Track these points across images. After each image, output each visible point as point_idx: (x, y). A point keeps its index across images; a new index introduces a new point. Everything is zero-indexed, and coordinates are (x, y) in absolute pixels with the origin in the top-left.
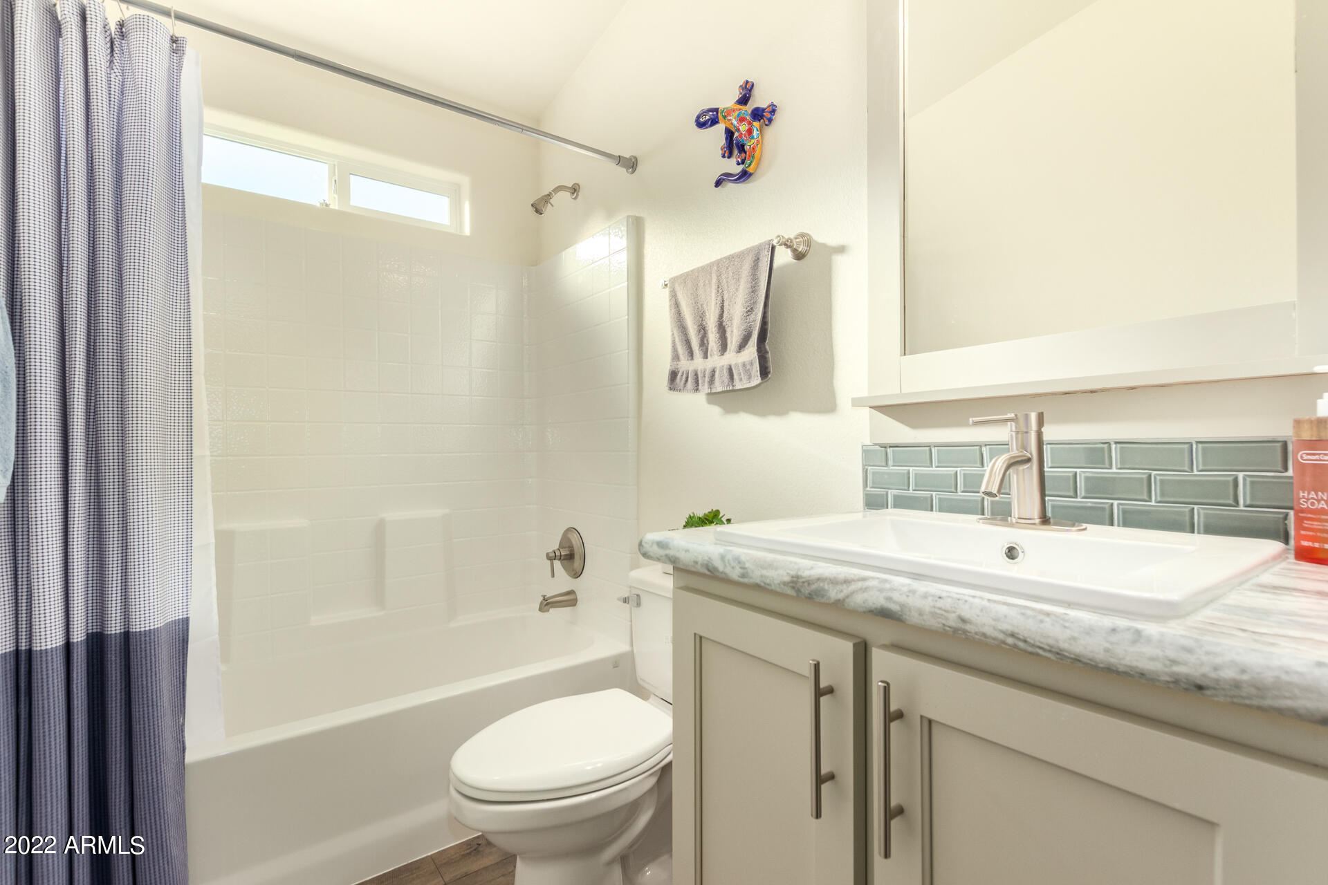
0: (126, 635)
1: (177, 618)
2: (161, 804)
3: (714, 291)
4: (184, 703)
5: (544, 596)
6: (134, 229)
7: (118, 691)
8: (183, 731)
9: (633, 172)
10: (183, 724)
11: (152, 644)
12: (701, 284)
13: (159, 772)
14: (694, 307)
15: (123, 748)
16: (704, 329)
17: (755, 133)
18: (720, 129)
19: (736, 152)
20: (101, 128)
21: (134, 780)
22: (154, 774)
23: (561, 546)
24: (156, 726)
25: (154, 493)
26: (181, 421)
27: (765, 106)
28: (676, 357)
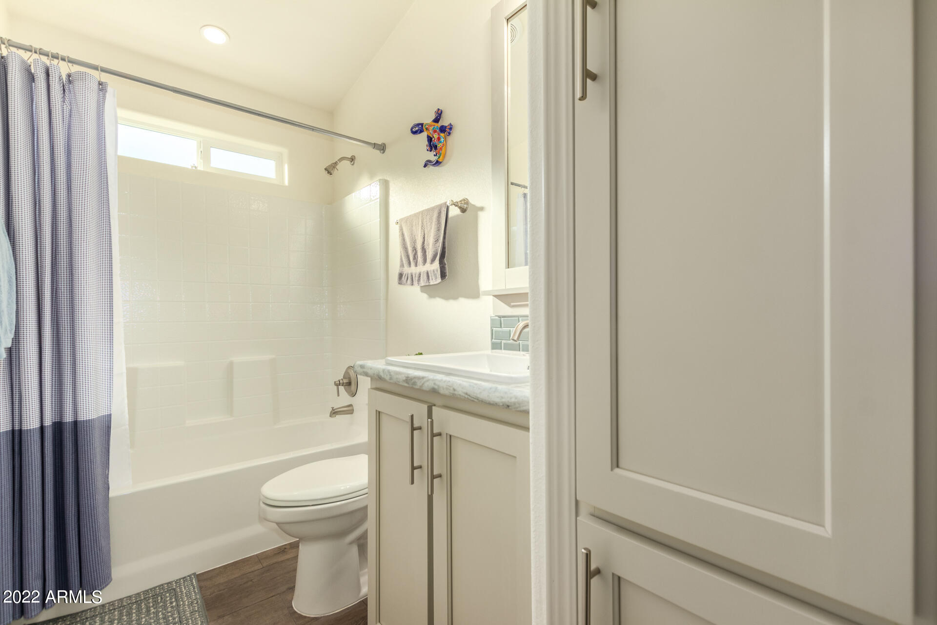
0: (75, 423)
1: (104, 414)
2: (96, 517)
3: (420, 229)
4: (109, 462)
5: (333, 408)
6: (78, 194)
7: (71, 454)
8: (108, 478)
9: (383, 153)
10: (108, 474)
11: (91, 428)
12: (414, 224)
13: (94, 499)
14: (411, 237)
15: (73, 485)
16: (415, 250)
17: (442, 140)
18: (424, 134)
19: (433, 149)
20: (58, 137)
21: (80, 503)
22: (92, 500)
23: (344, 377)
24: (93, 473)
25: (91, 343)
26: (106, 302)
27: (447, 125)
28: (402, 265)
